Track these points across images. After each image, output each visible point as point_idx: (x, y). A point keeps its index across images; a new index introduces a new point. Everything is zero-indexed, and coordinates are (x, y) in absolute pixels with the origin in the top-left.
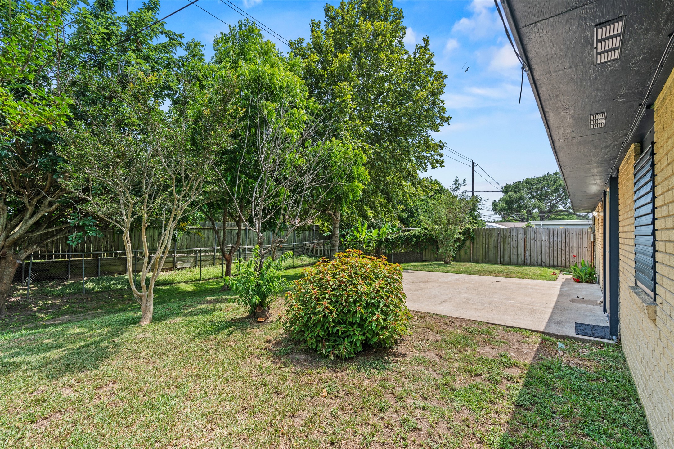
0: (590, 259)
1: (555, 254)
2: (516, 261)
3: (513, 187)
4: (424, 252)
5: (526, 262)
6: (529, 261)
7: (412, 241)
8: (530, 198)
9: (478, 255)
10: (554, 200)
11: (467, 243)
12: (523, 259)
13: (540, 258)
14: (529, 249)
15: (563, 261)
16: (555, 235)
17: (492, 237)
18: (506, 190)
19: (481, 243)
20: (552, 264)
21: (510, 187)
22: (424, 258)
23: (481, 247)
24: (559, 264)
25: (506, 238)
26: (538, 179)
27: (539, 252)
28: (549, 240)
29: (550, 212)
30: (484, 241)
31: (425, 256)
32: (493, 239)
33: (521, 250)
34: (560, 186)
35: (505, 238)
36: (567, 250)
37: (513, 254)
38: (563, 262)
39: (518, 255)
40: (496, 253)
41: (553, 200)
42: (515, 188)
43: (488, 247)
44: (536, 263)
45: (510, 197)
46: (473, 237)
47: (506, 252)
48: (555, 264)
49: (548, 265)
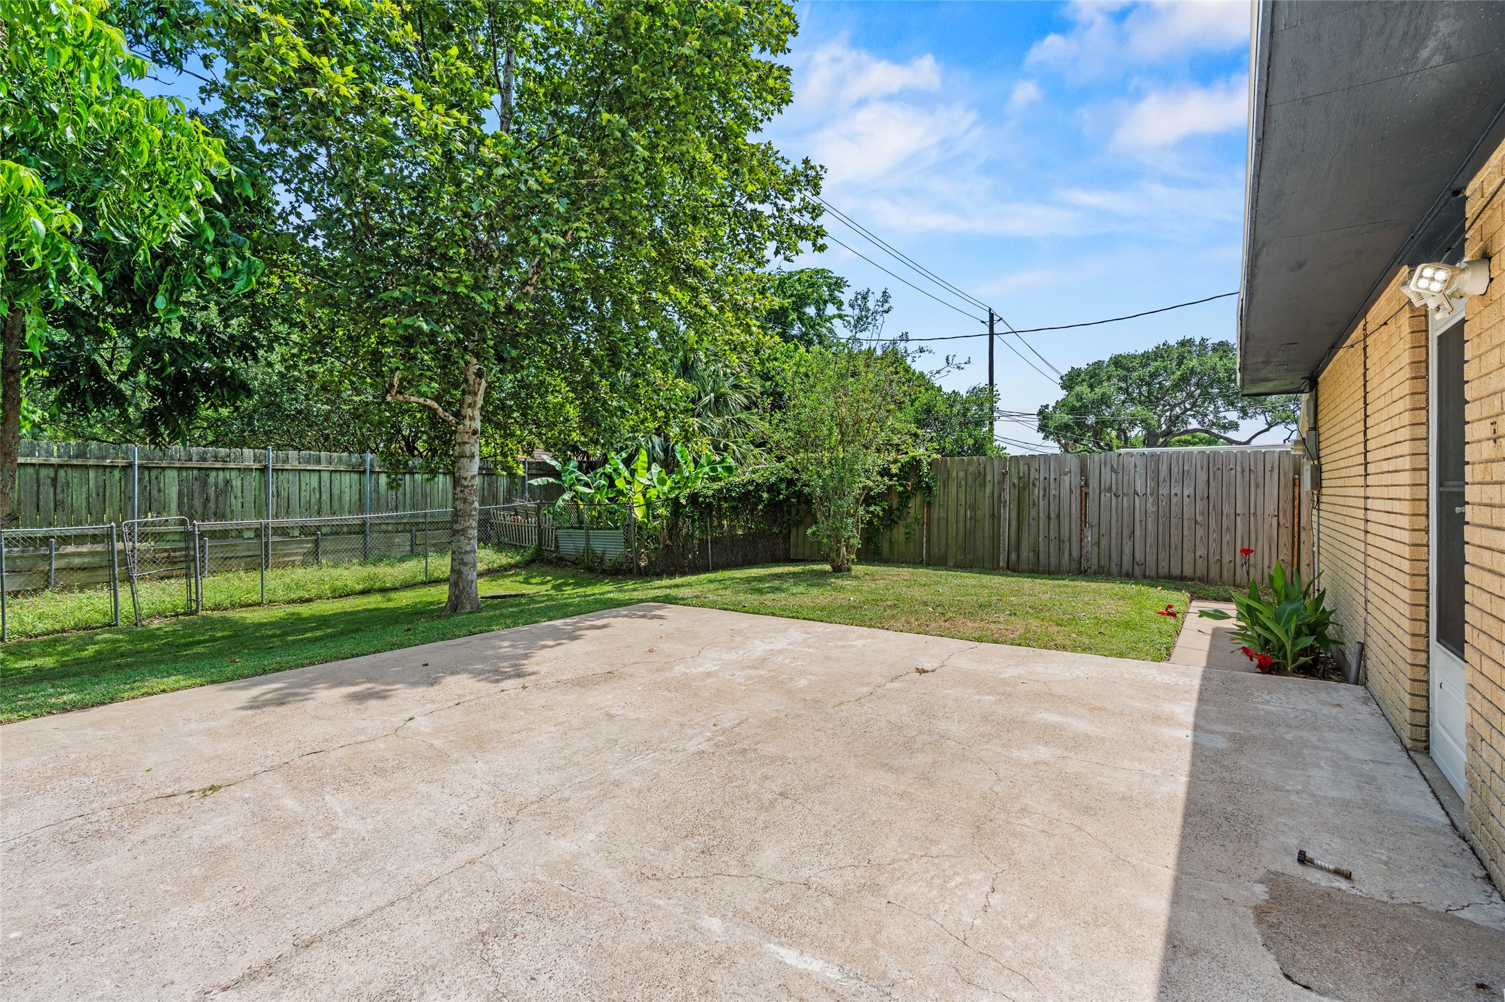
0: (1285, 554)
1: (1175, 539)
2: (1053, 561)
3: (1086, 374)
4: (794, 533)
5: (1084, 565)
6: (1095, 561)
7: (760, 499)
8: (1124, 402)
9: (943, 542)
10: (1179, 404)
11: (915, 504)
12: (1075, 554)
13: (1127, 550)
14: (1095, 522)
15: (1199, 561)
16: (1174, 474)
17: (984, 484)
18: (1070, 381)
19: (952, 506)
20: (1163, 571)
21: (1079, 375)
22: (792, 551)
23: (952, 518)
24: (1188, 572)
25: (1026, 486)
26: (1143, 355)
27: (1126, 532)
28: (1156, 492)
29: (1168, 433)
30: (962, 497)
31: (797, 546)
32: (988, 490)
33: (1070, 525)
34: (1192, 371)
35: (1024, 486)
36: (1213, 525)
37: (1047, 537)
38: (1201, 564)
39: (1060, 541)
40: (995, 537)
41: (1175, 406)
42: (1091, 377)
43: (973, 518)
44: (1114, 569)
45: (1079, 398)
46: (929, 487)
47: (1025, 534)
48: (1176, 571)
49: (1153, 574)
